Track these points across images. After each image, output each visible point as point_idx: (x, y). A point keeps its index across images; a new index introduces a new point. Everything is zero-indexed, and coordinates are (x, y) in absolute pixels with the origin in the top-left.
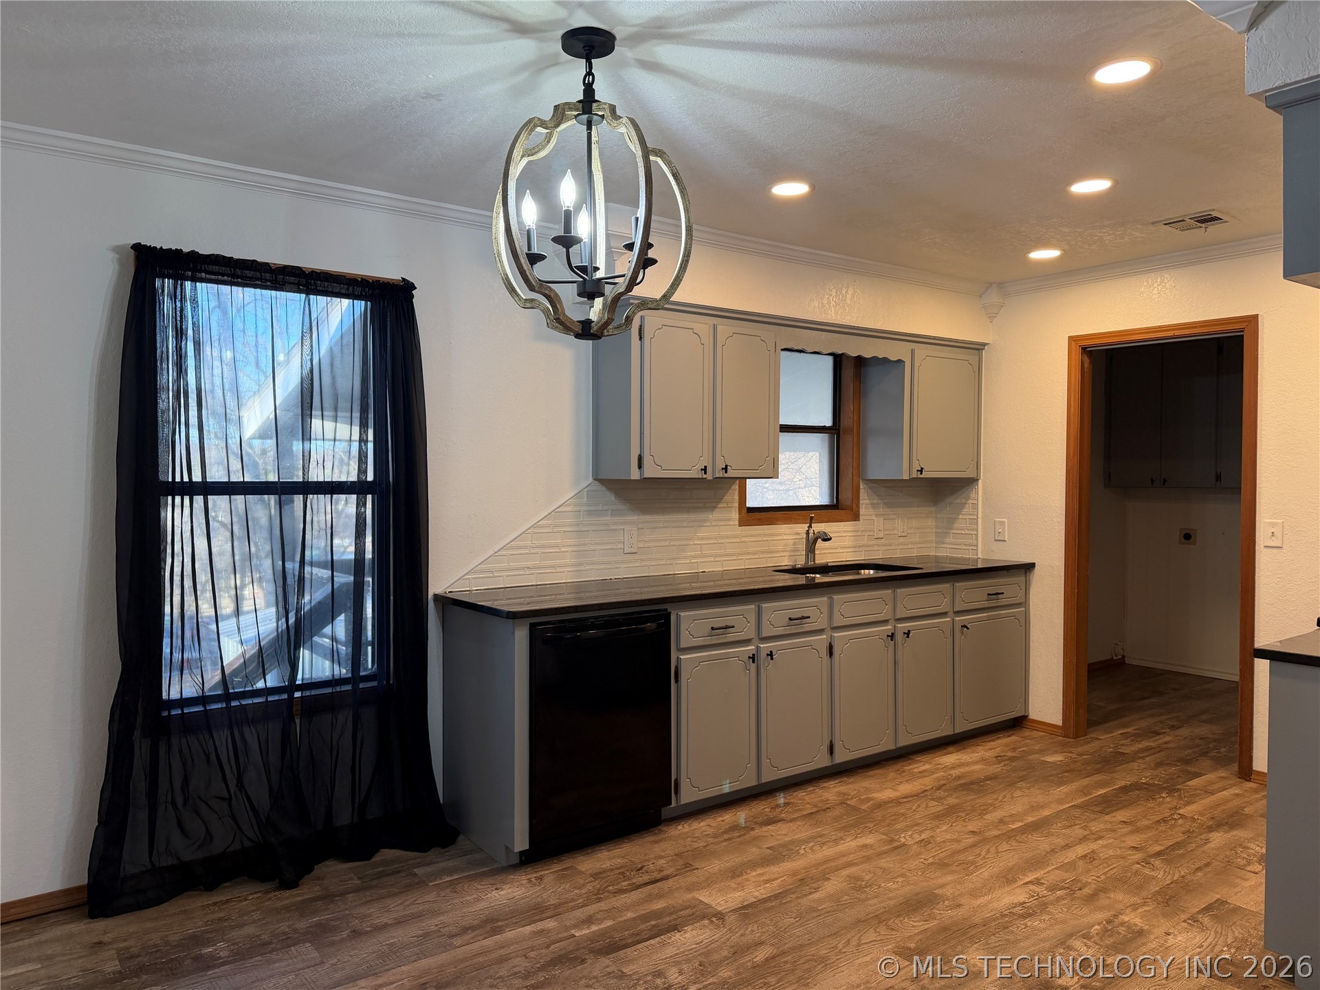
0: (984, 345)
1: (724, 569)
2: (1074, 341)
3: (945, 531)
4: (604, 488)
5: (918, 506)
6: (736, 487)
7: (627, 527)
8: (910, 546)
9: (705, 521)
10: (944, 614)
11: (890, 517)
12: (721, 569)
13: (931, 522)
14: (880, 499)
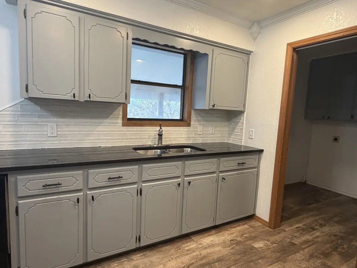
0: (251, 52)
1: (113, 146)
2: (289, 45)
3: (231, 133)
4: (33, 104)
5: (220, 122)
6: (121, 108)
7: (49, 124)
8: (215, 138)
9: (102, 123)
10: (214, 173)
11: (206, 126)
12: (111, 146)
13: (226, 129)
14: (201, 118)
